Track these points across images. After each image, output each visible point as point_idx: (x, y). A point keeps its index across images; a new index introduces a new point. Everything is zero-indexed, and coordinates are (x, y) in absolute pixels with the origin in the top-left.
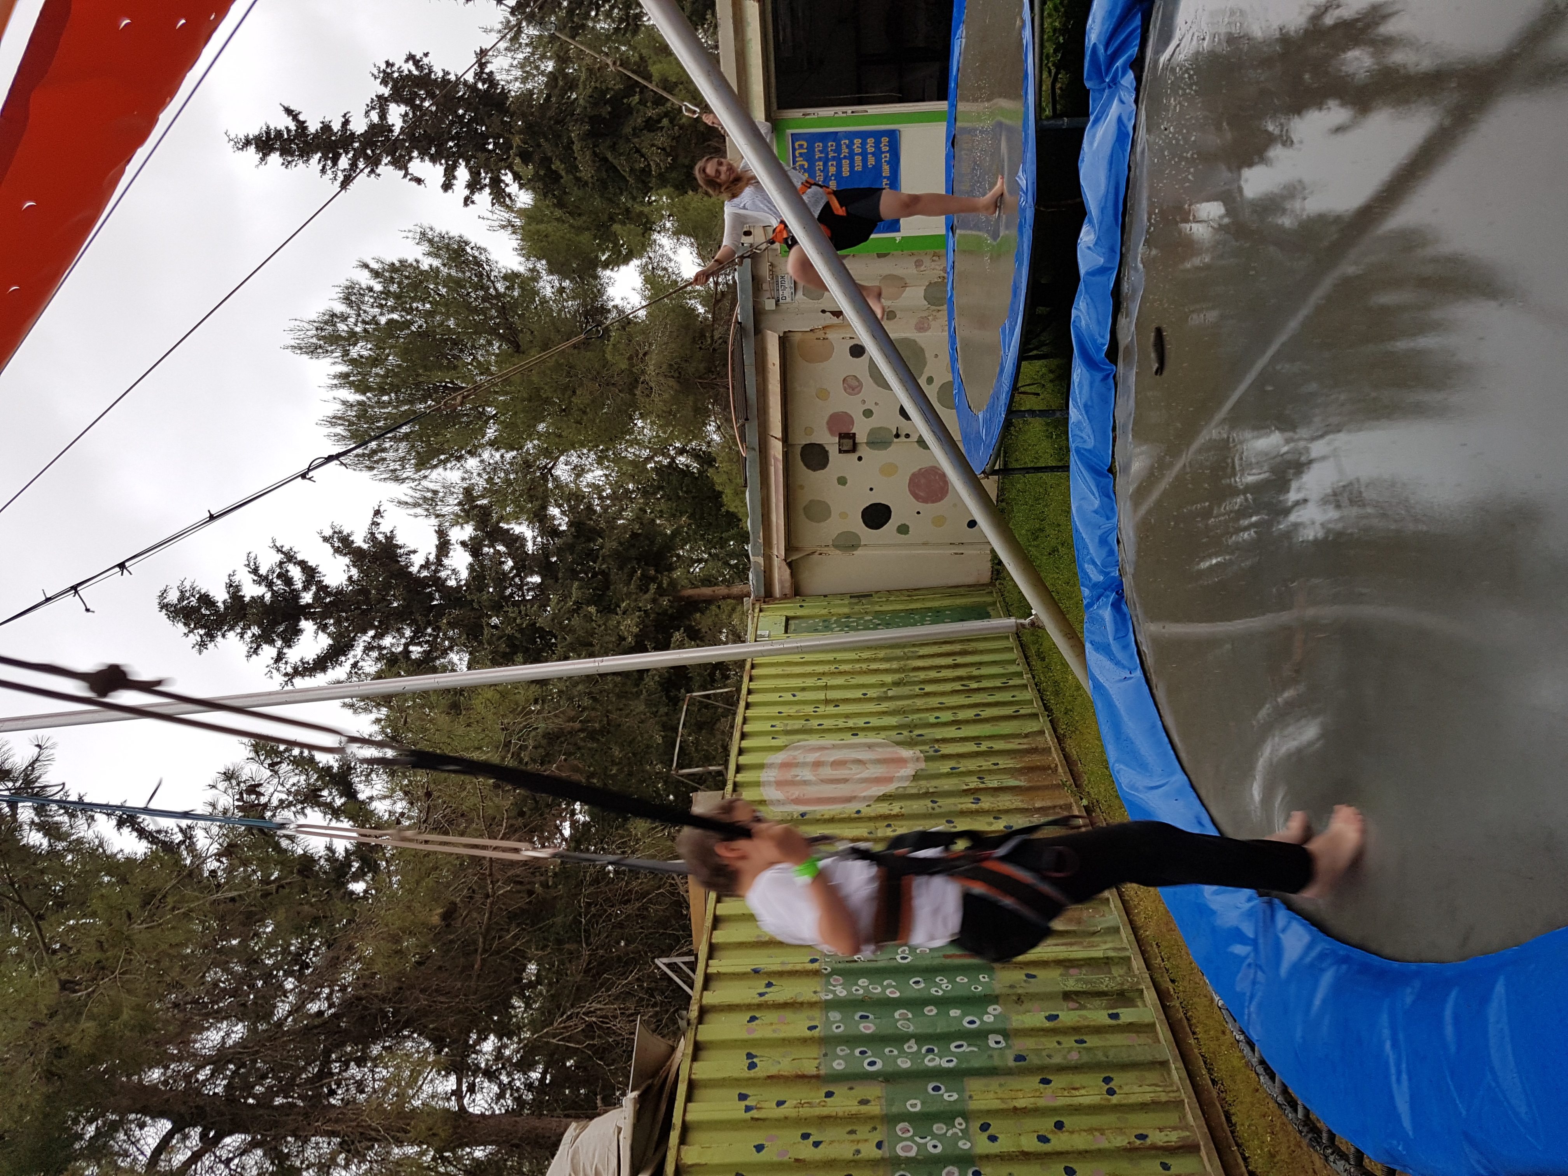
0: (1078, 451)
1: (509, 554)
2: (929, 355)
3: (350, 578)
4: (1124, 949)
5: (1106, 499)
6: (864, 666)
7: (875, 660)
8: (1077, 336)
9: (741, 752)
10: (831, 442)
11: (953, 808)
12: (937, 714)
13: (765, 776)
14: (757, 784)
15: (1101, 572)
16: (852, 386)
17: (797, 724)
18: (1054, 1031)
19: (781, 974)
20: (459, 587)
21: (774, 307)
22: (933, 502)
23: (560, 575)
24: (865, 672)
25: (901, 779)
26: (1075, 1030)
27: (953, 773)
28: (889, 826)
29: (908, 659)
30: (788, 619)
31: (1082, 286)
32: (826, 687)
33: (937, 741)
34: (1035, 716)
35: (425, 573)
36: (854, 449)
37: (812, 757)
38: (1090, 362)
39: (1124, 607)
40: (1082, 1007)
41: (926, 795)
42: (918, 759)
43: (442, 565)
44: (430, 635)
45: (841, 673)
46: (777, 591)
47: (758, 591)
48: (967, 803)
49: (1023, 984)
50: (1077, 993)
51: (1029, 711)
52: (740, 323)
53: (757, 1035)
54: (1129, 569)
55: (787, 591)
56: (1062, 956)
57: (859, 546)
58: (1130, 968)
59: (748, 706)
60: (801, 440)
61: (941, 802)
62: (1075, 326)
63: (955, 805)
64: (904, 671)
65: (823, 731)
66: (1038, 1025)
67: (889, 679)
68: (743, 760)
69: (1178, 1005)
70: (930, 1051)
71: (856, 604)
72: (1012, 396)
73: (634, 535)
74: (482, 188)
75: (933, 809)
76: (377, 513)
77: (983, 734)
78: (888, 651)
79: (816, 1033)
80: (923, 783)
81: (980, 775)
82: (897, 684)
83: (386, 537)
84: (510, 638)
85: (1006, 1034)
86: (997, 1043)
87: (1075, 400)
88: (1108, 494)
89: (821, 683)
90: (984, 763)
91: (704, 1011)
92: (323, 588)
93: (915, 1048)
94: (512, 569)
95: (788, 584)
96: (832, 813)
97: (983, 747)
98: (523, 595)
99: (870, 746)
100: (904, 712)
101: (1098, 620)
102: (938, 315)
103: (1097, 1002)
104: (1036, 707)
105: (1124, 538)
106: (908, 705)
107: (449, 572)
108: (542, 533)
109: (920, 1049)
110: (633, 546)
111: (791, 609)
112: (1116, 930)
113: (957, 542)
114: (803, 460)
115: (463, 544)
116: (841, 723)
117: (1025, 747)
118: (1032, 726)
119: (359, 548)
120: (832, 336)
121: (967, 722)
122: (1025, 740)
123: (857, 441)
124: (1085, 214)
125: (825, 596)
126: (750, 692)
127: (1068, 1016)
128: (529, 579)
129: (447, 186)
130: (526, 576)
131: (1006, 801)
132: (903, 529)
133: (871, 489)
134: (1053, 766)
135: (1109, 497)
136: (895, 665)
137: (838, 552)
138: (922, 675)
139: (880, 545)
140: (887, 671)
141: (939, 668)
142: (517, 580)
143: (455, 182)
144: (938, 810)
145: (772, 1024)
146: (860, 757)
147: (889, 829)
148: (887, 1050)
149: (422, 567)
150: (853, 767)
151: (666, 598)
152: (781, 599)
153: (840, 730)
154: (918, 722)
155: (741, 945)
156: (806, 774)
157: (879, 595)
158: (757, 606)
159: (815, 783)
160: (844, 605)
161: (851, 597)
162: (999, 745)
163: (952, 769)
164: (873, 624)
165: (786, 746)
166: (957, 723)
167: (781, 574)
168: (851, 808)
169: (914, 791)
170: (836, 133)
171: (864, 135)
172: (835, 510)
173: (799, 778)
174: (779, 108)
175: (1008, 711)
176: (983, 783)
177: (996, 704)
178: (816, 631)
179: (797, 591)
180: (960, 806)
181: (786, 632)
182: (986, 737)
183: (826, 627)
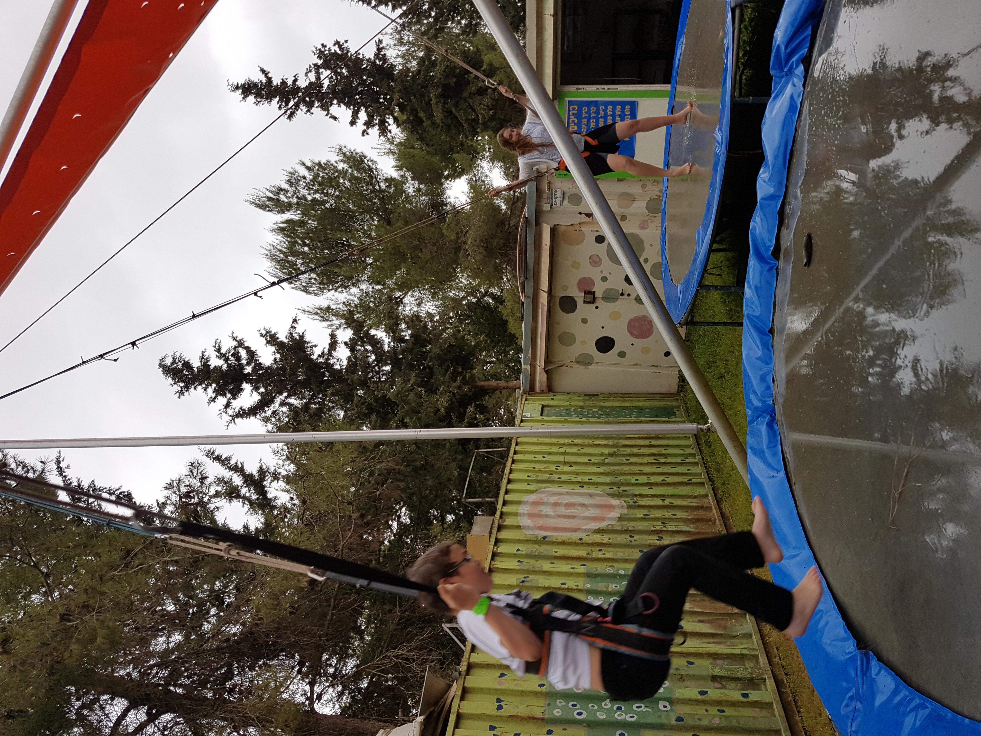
0: (748, 317)
1: (373, 352)
2: (646, 245)
3: (275, 359)
4: (754, 649)
5: (766, 351)
6: (591, 441)
7: (598, 438)
8: (753, 240)
9: (507, 492)
10: (579, 296)
11: (645, 543)
12: (637, 477)
13: (523, 509)
14: (516, 514)
15: (760, 400)
16: (595, 261)
17: (545, 477)
18: (704, 702)
20: (341, 370)
21: (549, 209)
22: (642, 338)
23: (403, 367)
24: (591, 445)
25: (611, 519)
26: (718, 703)
27: (646, 518)
28: (600, 550)
29: (620, 438)
30: (543, 407)
31: (758, 207)
32: (565, 453)
33: (636, 495)
34: (702, 484)
35: (321, 360)
36: (593, 301)
37: (553, 499)
38: (760, 258)
39: (775, 426)
40: (723, 687)
41: (627, 531)
42: (622, 507)
43: (331, 356)
44: (321, 398)
45: (575, 445)
46: (538, 389)
47: (526, 387)
48: (653, 540)
49: (685, 668)
50: (721, 677)
51: (699, 481)
52: (526, 218)
53: (504, 687)
54: (780, 400)
55: (544, 388)
56: (712, 651)
57: (592, 363)
58: (757, 663)
59: (513, 462)
60: (560, 293)
61: (636, 537)
62: (752, 233)
63: (646, 540)
64: (616, 447)
65: (561, 483)
66: (693, 697)
67: (606, 451)
68: (508, 497)
69: (789, 691)
70: (619, 708)
71: (588, 400)
72: (703, 275)
73: (450, 346)
74: (374, 125)
75: (631, 541)
76: (295, 321)
77: (666, 494)
79: (543, 689)
80: (625, 523)
81: (664, 521)
82: (611, 455)
83: (300, 336)
84: (370, 404)
85: (671, 701)
86: (665, 707)
87: (749, 283)
88: (768, 348)
89: (562, 450)
90: (666, 513)
91: (470, 667)
92: (259, 366)
93: (609, 705)
94: (374, 360)
95: (545, 384)
96: (563, 538)
97: (667, 502)
98: (380, 378)
99: (591, 495)
100: (615, 474)
101: (756, 434)
102: (654, 219)
103: (734, 684)
104: (703, 478)
105: (777, 378)
106: (618, 470)
107: (336, 360)
108: (394, 340)
109: (612, 707)
110: (450, 352)
111: (546, 400)
112: (751, 636)
113: (656, 365)
114: (560, 306)
115: (346, 343)
116: (573, 478)
117: (694, 504)
118: (700, 491)
119: (282, 342)
120: (584, 229)
121: (657, 484)
122: (695, 500)
123: (596, 296)
124: (764, 159)
125: (568, 393)
126: (515, 452)
127: (714, 693)
128: (384, 368)
129: (353, 123)
130: (382, 366)
132: (622, 354)
133: (603, 327)
134: (713, 519)
135: (769, 350)
136: (611, 442)
137: (578, 366)
138: (628, 451)
139: (606, 364)
140: (605, 446)
141: (639, 447)
142: (377, 368)
143: (358, 121)
144: (634, 543)
145: (515, 680)
146: (584, 502)
147: (601, 553)
148: (590, 705)
149: (319, 356)
150: (578, 508)
151: (467, 387)
152: (540, 393)
153: (572, 483)
154: (624, 482)
156: (548, 510)
157: (603, 395)
158: (524, 397)
159: (554, 517)
160: (580, 400)
161: (585, 395)
162: (677, 502)
163: (644, 515)
164: (598, 414)
165: (536, 490)
166: (650, 485)
167: (541, 378)
168: (576, 536)
169: (619, 528)
170: (597, 101)
171: (614, 104)
172: (578, 339)
173: (543, 513)
174: (561, 84)
175: (684, 479)
176: (665, 527)
177: (677, 474)
178: (561, 415)
179: (550, 389)
180: (649, 542)
181: (542, 415)
182: (668, 495)
183: (568, 414)
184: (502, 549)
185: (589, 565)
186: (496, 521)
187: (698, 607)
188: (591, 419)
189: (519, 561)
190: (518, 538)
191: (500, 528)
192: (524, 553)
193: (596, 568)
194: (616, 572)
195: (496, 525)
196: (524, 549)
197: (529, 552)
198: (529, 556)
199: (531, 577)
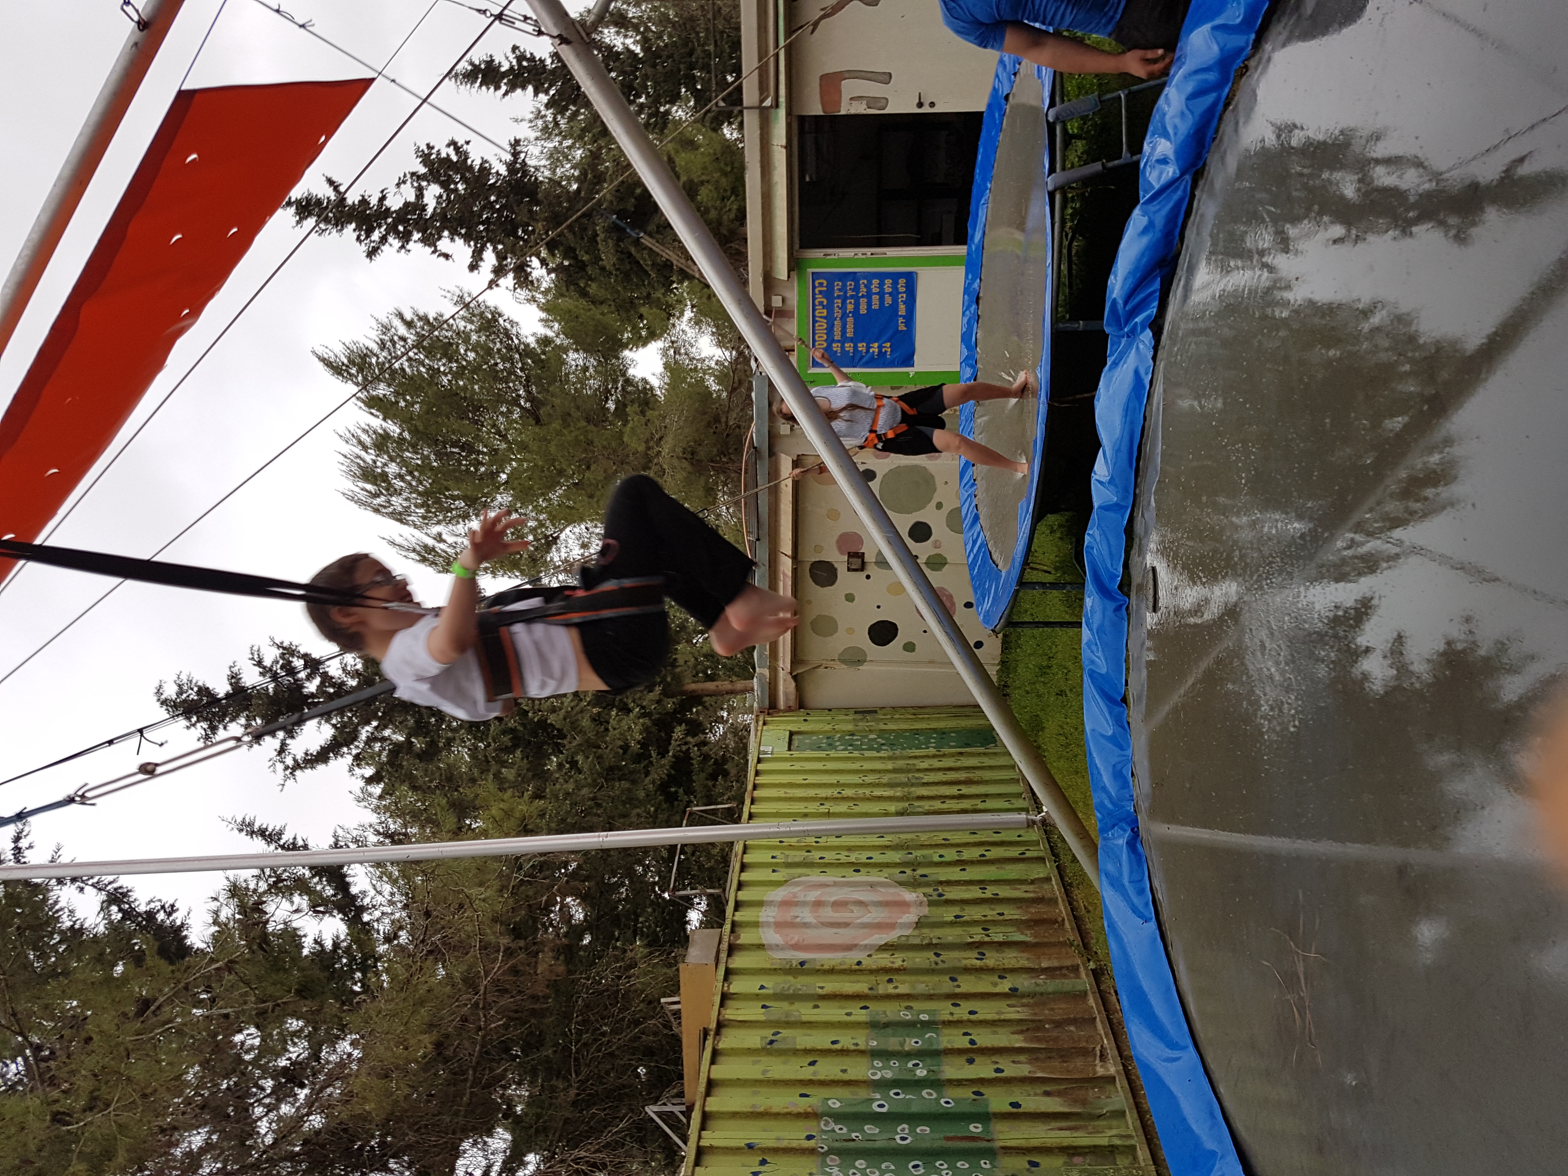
0: (1091, 673)
2: (939, 482)
4: (1129, 1137)
5: (1119, 730)
6: (867, 792)
7: (878, 785)
8: (1090, 561)
9: (740, 886)
10: (839, 560)
11: (958, 964)
12: (941, 851)
13: (767, 915)
14: (756, 924)
15: (1116, 804)
17: (798, 856)
19: (776, 1151)
21: (789, 432)
25: (904, 926)
27: (957, 922)
28: (890, 981)
29: (913, 785)
30: (791, 734)
32: (828, 815)
33: (941, 883)
34: (1041, 860)
36: (862, 568)
37: (812, 895)
39: (1139, 846)
41: (929, 946)
42: (921, 904)
45: (843, 799)
46: (782, 704)
47: (763, 702)
48: (970, 959)
51: (1035, 854)
52: (755, 448)
54: (1144, 806)
55: (792, 703)
56: (1066, 1143)
57: (864, 661)
58: (1135, 1158)
60: (810, 557)
61: (946, 955)
62: (1088, 552)
63: (959, 960)
64: (908, 799)
65: (824, 866)
67: (892, 807)
68: (743, 895)
71: (861, 720)
75: (936, 964)
77: (988, 878)
78: (892, 776)
80: (926, 931)
81: (985, 925)
82: (900, 814)
87: (1087, 621)
89: (823, 809)
90: (988, 912)
95: (792, 697)
96: (832, 963)
97: (988, 894)
99: (872, 885)
100: (908, 848)
104: (1042, 850)
105: (1138, 771)
106: (913, 840)
111: (795, 723)
112: (1123, 1114)
114: (811, 576)
116: (843, 857)
117: (1031, 895)
118: (1038, 871)
121: (972, 862)
122: (1031, 888)
123: (866, 560)
124: (1099, 446)
125: (830, 710)
129: (474, 267)
131: (1011, 958)
132: (909, 647)
133: (879, 607)
134: (1060, 919)
135: (1124, 728)
136: (899, 792)
137: (844, 666)
138: (926, 805)
139: (886, 662)
140: (890, 798)
141: (943, 798)
143: (481, 264)
144: (941, 966)
146: (862, 898)
147: (891, 986)
150: (853, 908)
151: (671, 700)
152: (785, 711)
153: (842, 865)
154: (922, 860)
155: (735, 1115)
156: (806, 915)
157: (884, 711)
158: (761, 718)
159: (815, 927)
160: (848, 721)
161: (856, 712)
162: (1005, 892)
163: (956, 917)
164: (877, 743)
165: (786, 881)
166: (962, 864)
167: (786, 687)
168: (851, 958)
169: (917, 941)
170: (855, 273)
171: (882, 276)
172: (842, 626)
173: (798, 920)
174: (801, 247)
175: (1014, 852)
176: (988, 936)
177: (1002, 844)
178: (819, 748)
179: (801, 704)
180: (964, 962)
181: (789, 749)
182: (991, 881)
183: (830, 745)
184: (737, 986)
185: (874, 1006)
186: (726, 939)
187: (1043, 1071)
188: (868, 754)
189: (764, 1007)
190: (761, 966)
191: (732, 949)
192: (771, 992)
193: (885, 1013)
194: (915, 1018)
195: (725, 946)
196: (771, 984)
197: (778, 991)
198: (779, 997)
199: (785, 1033)
